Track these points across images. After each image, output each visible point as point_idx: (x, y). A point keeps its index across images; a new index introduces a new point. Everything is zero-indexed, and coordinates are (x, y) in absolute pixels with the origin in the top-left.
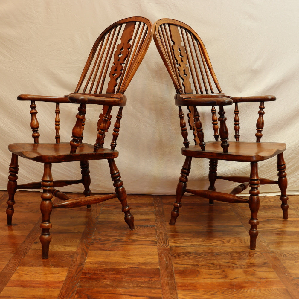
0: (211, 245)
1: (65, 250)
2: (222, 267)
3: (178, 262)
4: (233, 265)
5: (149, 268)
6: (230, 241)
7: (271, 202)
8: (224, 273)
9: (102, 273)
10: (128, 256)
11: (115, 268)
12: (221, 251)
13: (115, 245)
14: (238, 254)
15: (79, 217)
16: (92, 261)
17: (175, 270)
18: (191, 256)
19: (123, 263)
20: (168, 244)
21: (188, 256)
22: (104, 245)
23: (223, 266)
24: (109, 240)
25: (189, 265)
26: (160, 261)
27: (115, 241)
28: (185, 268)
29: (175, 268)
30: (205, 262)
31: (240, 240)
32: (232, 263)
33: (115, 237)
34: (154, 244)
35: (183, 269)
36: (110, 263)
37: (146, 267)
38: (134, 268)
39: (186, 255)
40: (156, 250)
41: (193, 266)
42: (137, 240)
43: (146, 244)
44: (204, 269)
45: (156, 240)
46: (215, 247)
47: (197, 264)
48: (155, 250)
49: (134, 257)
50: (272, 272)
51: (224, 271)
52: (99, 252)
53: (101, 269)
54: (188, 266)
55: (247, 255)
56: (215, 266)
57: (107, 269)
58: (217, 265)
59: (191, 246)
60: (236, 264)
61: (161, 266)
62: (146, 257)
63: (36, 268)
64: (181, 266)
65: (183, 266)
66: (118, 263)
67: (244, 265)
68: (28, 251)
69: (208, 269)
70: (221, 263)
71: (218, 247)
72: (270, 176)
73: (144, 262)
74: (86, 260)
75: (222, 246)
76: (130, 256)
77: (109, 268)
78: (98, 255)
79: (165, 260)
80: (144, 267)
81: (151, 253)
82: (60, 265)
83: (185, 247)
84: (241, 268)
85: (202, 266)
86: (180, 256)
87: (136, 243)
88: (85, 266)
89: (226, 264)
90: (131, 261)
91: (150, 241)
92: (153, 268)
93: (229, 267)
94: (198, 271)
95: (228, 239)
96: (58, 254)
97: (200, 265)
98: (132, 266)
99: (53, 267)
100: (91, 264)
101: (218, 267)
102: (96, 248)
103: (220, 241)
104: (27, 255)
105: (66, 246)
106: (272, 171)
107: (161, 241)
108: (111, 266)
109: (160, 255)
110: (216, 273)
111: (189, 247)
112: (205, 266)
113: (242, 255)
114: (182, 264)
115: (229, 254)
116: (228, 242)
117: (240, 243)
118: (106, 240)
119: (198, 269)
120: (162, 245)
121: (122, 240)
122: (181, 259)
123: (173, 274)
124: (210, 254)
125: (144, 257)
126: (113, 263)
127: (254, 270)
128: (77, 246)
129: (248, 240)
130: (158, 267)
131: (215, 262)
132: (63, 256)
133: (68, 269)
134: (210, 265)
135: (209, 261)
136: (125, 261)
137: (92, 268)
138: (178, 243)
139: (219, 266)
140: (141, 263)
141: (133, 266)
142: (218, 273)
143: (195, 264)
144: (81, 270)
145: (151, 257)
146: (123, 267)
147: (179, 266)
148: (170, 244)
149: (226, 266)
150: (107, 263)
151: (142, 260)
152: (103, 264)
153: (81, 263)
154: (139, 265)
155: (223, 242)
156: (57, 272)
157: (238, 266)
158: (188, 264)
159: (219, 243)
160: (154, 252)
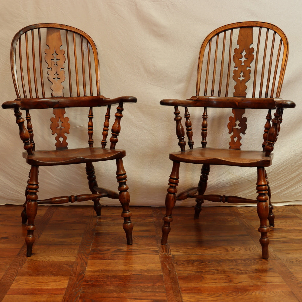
0: (214, 253)
1: (63, 261)
2: (226, 272)
3: (181, 269)
4: (238, 271)
5: (152, 274)
6: (234, 249)
7: (279, 212)
8: (229, 278)
9: (104, 280)
10: (130, 264)
11: (117, 276)
12: (225, 258)
13: (115, 255)
14: (243, 261)
15: (74, 229)
16: (92, 269)
17: (179, 276)
18: (194, 263)
19: (125, 271)
20: (170, 252)
21: (191, 263)
22: (104, 255)
23: (228, 271)
24: (109, 250)
25: (193, 271)
26: (163, 268)
27: (115, 251)
28: (188, 274)
29: (178, 274)
30: (209, 268)
31: (245, 248)
32: (237, 269)
33: (114, 247)
34: (155, 253)
35: (186, 275)
36: (112, 271)
37: (149, 273)
38: (136, 275)
39: (189, 263)
40: (159, 258)
41: (197, 272)
42: (138, 250)
43: (147, 253)
44: (208, 274)
45: (157, 250)
46: (219, 255)
47: (201, 270)
48: (157, 258)
49: (136, 265)
50: (278, 276)
51: (229, 276)
52: (99, 261)
53: (103, 277)
54: (191, 272)
55: (252, 261)
56: (219, 272)
57: (108, 276)
58: (221, 271)
59: (194, 254)
60: (241, 270)
61: (164, 272)
62: (148, 265)
63: (35, 277)
64: (185, 272)
65: (187, 272)
66: (120, 271)
67: (249, 271)
68: (24, 262)
69: (212, 275)
70: (225, 269)
71: (222, 255)
72: (278, 185)
73: (147, 269)
74: (86, 269)
75: (226, 254)
76: (131, 264)
77: (111, 275)
78: (98, 264)
79: (168, 267)
80: (147, 274)
81: (153, 261)
82: (60, 274)
83: (188, 255)
84: (246, 273)
85: (207, 272)
86: (183, 263)
87: (138, 253)
88: (86, 274)
89: (230, 270)
90: (133, 269)
91: (151, 250)
92: (156, 274)
93: (234, 272)
94: (202, 276)
95: (233, 247)
96: (57, 264)
97: (203, 272)
98: (134, 274)
99: (53, 276)
100: (92, 272)
101: (222, 272)
102: (96, 258)
103: (224, 249)
104: (23, 266)
105: (63, 257)
106: (279, 179)
107: (163, 250)
108: (113, 274)
109: (162, 263)
110: (220, 278)
111: (192, 255)
112: (209, 272)
113: (247, 261)
114: (186, 271)
115: (234, 261)
116: (233, 250)
117: (245, 251)
118: (106, 251)
119: (202, 275)
120: (164, 253)
121: (122, 250)
122: (184, 266)
123: (177, 280)
124: (214, 261)
125: (146, 265)
126: (114, 271)
127: (259, 275)
128: (76, 257)
129: (253, 248)
130: (161, 273)
131: (219, 268)
132: (62, 266)
133: (69, 277)
134: (214, 271)
135: (213, 268)
136: (126, 269)
137: (93, 276)
138: (181, 252)
139: (224, 272)
140: (144, 271)
141: (136, 274)
142: (223, 278)
143: (199, 270)
144: (82, 278)
145: (153, 265)
146: (125, 274)
147: (182, 272)
148: (172, 253)
149: (231, 272)
150: (109, 271)
151: (144, 268)
152: (105, 272)
153: (81, 272)
154: (141, 272)
155: (227, 250)
156: (58, 281)
157: (243, 272)
158: (191, 270)
159: (223, 252)
160: (156, 261)
